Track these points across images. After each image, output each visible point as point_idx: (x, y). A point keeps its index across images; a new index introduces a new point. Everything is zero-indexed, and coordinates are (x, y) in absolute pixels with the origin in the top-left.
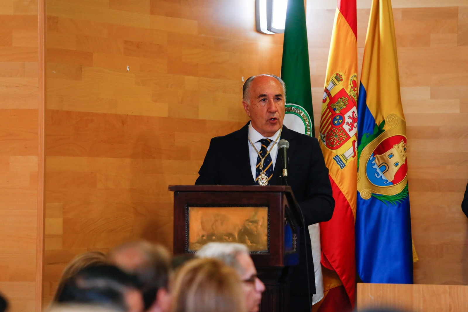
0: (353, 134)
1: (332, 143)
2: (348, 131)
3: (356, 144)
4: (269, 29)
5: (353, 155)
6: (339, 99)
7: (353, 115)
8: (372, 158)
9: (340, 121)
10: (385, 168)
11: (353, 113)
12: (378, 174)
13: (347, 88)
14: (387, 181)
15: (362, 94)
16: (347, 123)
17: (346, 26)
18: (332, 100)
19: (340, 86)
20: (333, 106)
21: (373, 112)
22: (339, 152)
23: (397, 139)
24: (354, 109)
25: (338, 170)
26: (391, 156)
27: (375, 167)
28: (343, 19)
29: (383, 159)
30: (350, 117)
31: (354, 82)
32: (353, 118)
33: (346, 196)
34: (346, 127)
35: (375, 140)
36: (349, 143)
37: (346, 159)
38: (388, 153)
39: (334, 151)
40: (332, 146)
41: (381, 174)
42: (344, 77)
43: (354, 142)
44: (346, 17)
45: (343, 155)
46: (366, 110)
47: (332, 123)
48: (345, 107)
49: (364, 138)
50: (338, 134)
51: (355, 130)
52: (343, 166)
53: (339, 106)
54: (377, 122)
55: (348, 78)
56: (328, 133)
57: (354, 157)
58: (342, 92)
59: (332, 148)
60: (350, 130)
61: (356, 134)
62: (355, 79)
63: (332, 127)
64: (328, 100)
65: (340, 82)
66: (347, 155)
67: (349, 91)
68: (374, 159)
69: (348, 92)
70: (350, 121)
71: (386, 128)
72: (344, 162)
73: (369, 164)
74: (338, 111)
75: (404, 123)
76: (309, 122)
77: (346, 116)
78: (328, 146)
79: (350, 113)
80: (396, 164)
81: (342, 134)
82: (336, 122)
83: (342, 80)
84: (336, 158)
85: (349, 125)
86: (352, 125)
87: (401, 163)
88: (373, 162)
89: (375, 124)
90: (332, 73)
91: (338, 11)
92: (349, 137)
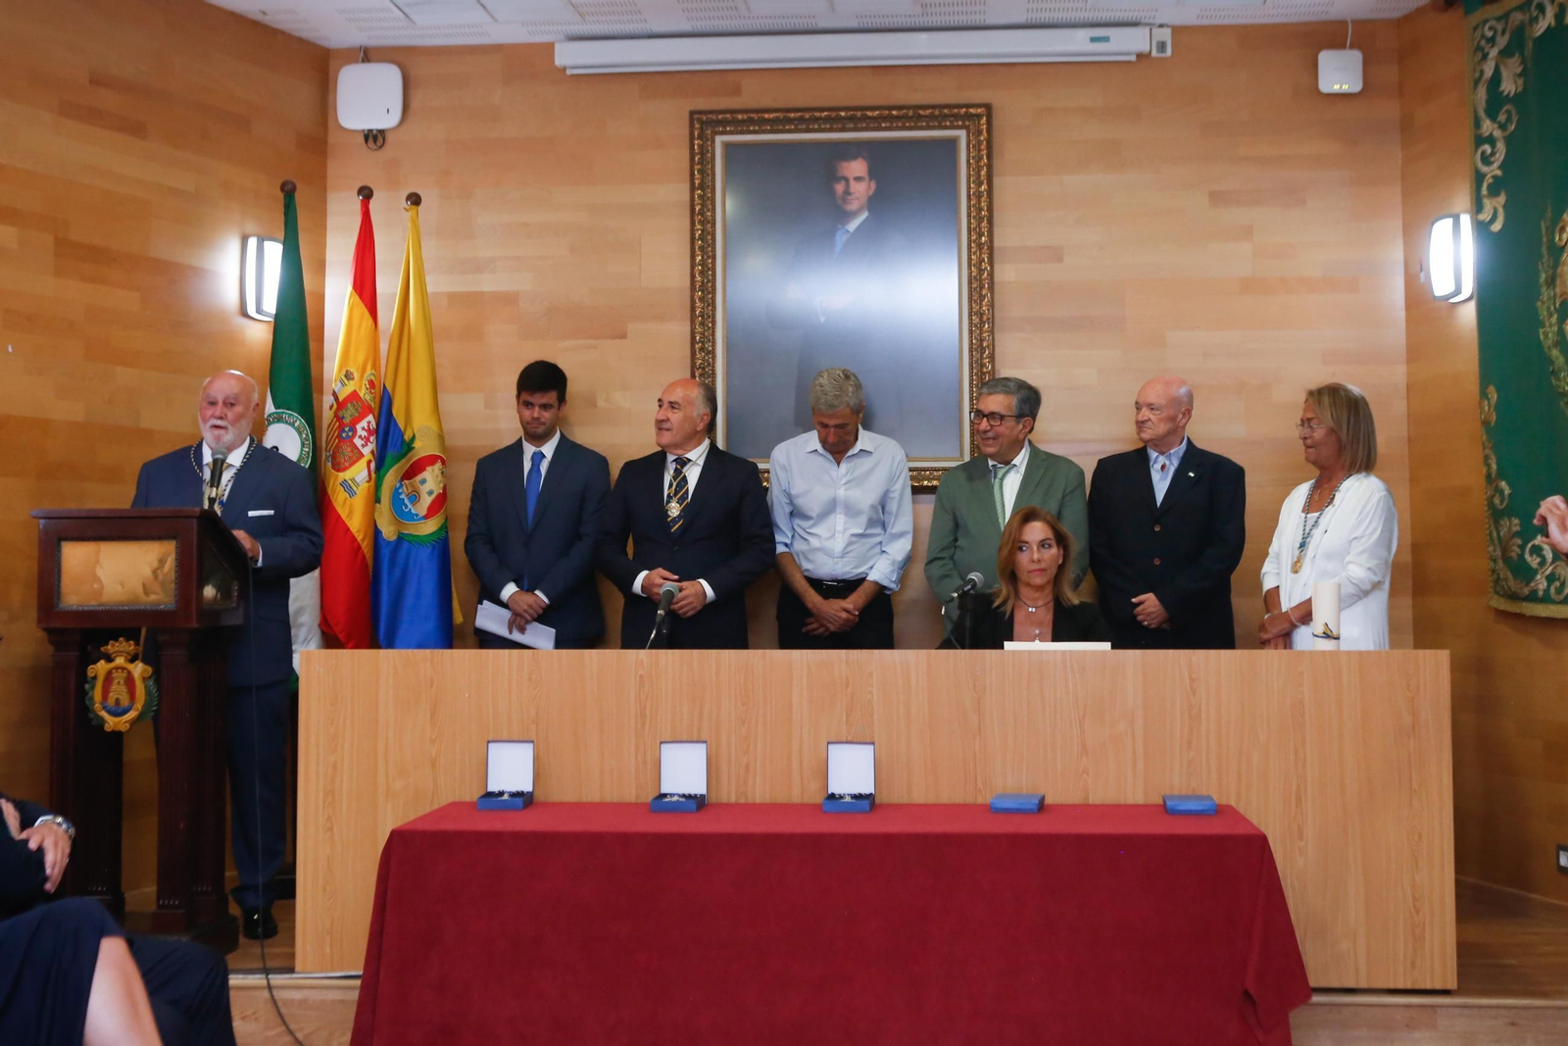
0: (366, 451)
1: (339, 464)
2: (360, 448)
3: (373, 465)
4: (259, 311)
5: (367, 478)
6: (349, 405)
7: (369, 426)
8: (398, 485)
9: (350, 434)
10: (415, 497)
11: (369, 423)
12: (406, 507)
13: (361, 387)
14: (417, 515)
15: (386, 401)
16: (360, 437)
17: (362, 309)
18: (340, 405)
19: (350, 387)
20: (340, 414)
21: (401, 425)
22: (347, 475)
23: (431, 460)
24: (370, 417)
25: (346, 500)
26: (423, 482)
27: (402, 496)
28: (357, 298)
29: (412, 485)
30: (363, 429)
31: (372, 384)
32: (369, 431)
33: (356, 535)
34: (358, 442)
35: (403, 461)
36: (362, 464)
37: (357, 485)
38: (419, 478)
39: (341, 474)
40: (338, 467)
41: (410, 506)
42: (356, 375)
43: (369, 462)
44: (361, 296)
45: (353, 480)
46: (392, 423)
47: (339, 436)
48: (356, 414)
49: (389, 459)
50: (347, 450)
51: (371, 447)
52: (351, 493)
53: (349, 413)
54: (406, 438)
55: (362, 376)
56: (334, 452)
57: (368, 482)
58: (354, 395)
59: (338, 470)
60: (363, 446)
61: (372, 452)
62: (373, 378)
63: (338, 444)
64: (335, 406)
65: (351, 382)
66: (358, 479)
67: (362, 393)
68: (401, 485)
69: (362, 395)
70: (364, 434)
71: (417, 444)
72: (355, 488)
73: (396, 494)
74: (347, 420)
75: (441, 438)
76: (307, 435)
77: (359, 427)
78: (333, 468)
79: (364, 423)
80: (430, 493)
81: (352, 451)
82: (344, 435)
83: (353, 379)
84: (344, 484)
85: (362, 439)
86: (367, 440)
87: (438, 490)
88: (400, 491)
89: (403, 440)
90: (340, 370)
91: (350, 288)
92: (362, 456)
